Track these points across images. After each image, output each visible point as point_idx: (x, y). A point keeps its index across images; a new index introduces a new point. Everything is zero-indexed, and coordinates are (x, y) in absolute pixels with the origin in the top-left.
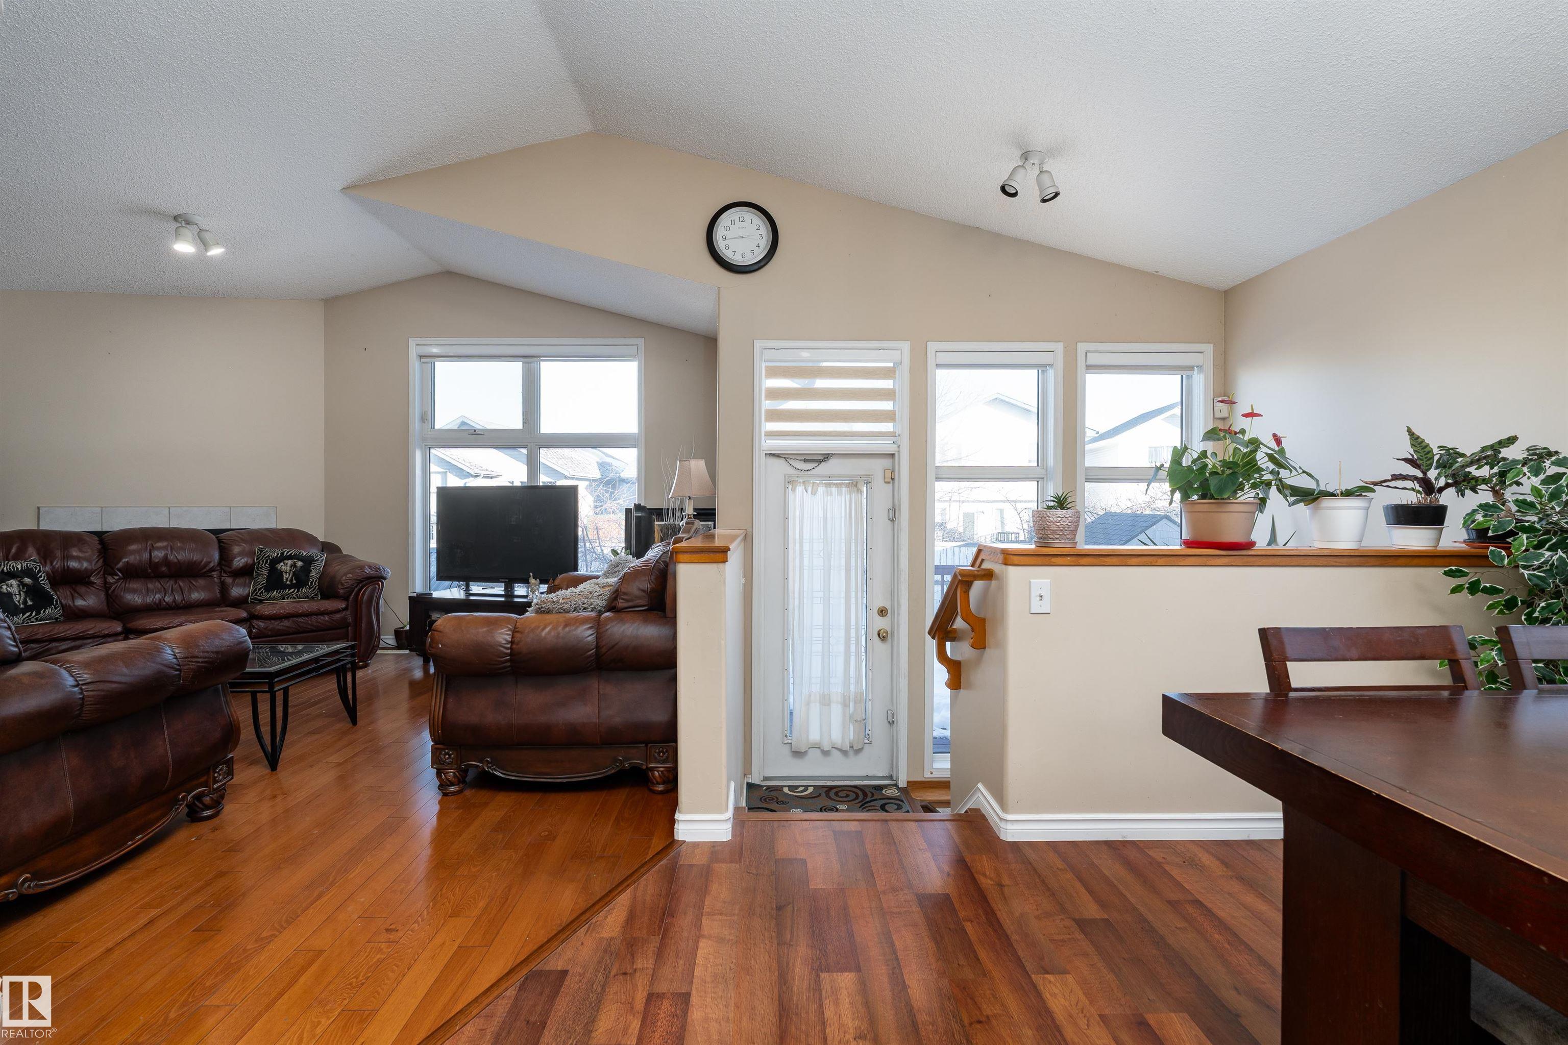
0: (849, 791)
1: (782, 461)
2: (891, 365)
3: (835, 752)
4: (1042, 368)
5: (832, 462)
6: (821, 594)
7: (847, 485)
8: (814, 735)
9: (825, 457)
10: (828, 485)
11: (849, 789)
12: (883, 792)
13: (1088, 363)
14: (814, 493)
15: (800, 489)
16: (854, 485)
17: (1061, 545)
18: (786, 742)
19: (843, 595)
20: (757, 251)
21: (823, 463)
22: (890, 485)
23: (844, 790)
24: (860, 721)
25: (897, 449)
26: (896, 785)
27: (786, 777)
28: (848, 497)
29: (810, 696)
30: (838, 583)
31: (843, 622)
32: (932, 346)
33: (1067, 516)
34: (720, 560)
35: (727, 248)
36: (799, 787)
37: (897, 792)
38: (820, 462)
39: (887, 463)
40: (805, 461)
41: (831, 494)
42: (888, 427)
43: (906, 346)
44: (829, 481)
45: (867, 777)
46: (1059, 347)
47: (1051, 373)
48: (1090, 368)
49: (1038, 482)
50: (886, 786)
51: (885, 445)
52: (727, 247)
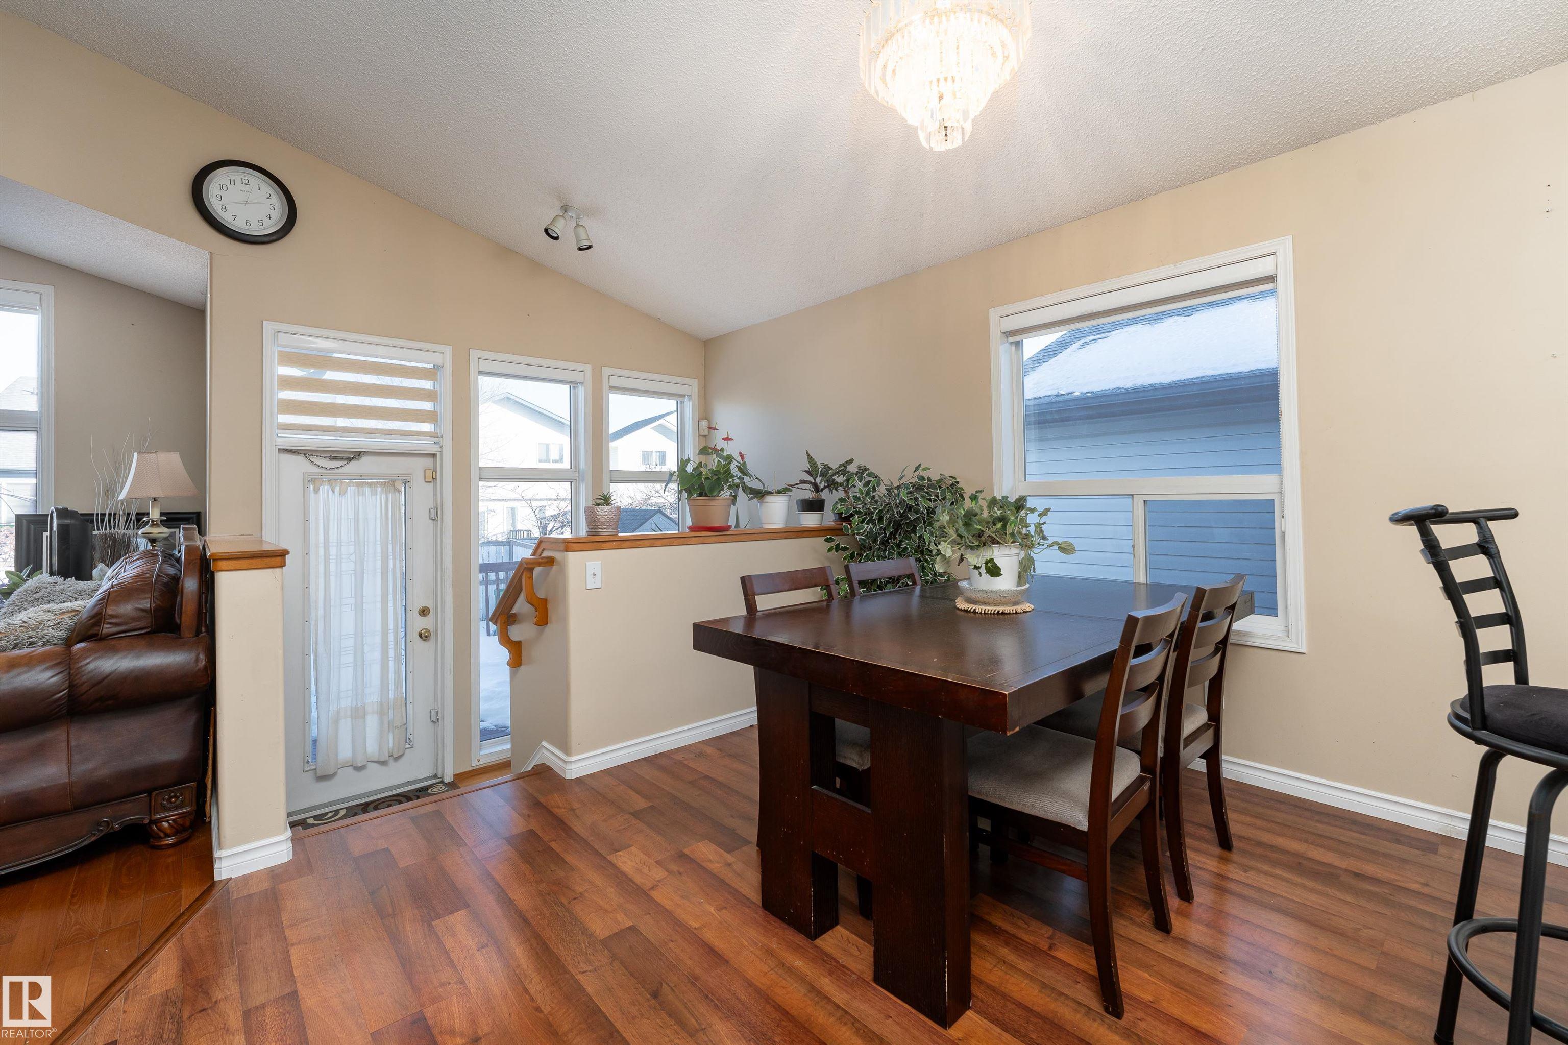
0: (391, 801)
1: (300, 459)
2: (431, 366)
3: (371, 765)
4: (574, 384)
5: (365, 459)
6: (352, 601)
7: (382, 485)
8: (345, 752)
9: (357, 455)
10: (359, 485)
11: (390, 799)
12: (429, 791)
13: (611, 385)
14: (342, 493)
15: (324, 489)
16: (390, 484)
18: (308, 769)
19: (379, 599)
20: (267, 222)
21: (353, 462)
22: (431, 485)
23: (383, 802)
24: (401, 726)
25: (439, 449)
26: (442, 782)
27: (308, 808)
28: (383, 497)
29: (338, 712)
30: (373, 588)
31: (379, 627)
32: (474, 354)
34: (279, 565)
35: (224, 210)
36: (327, 814)
37: (444, 787)
38: (350, 460)
39: (429, 462)
40: (331, 458)
41: (364, 494)
42: (427, 427)
43: (448, 351)
44: (361, 480)
45: (409, 783)
46: (588, 369)
47: (581, 390)
48: (612, 388)
49: (571, 482)
50: (431, 786)
51: (427, 445)
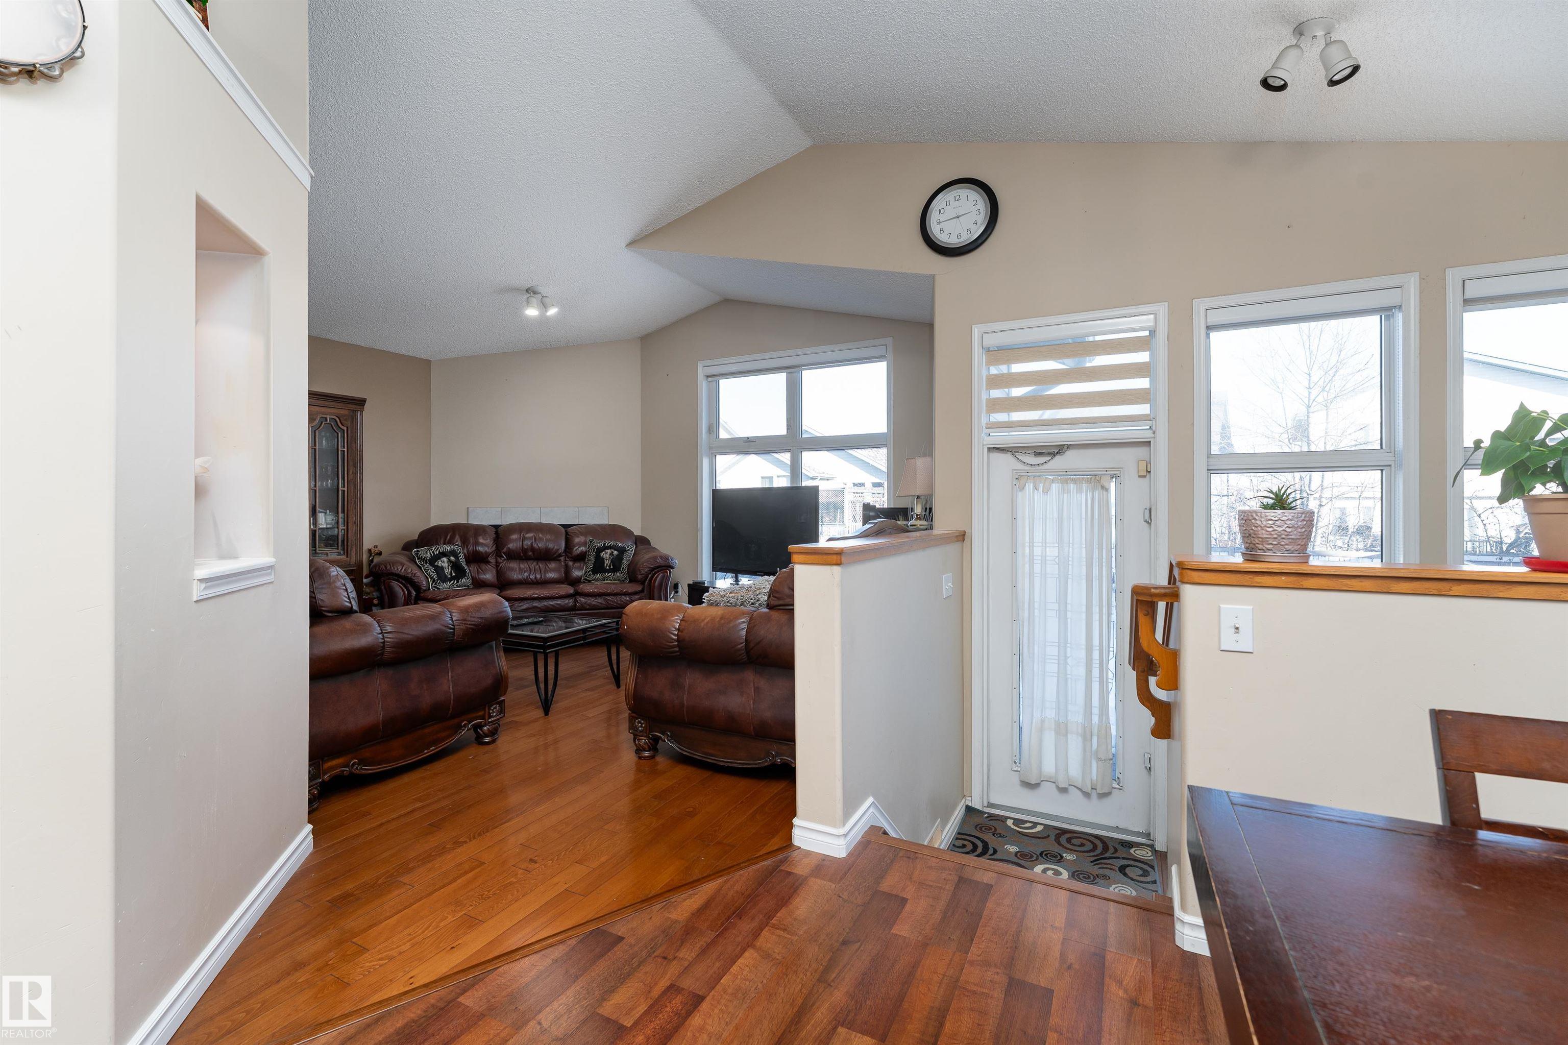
0: (1086, 839)
1: (1008, 457)
2: (1147, 333)
3: (1072, 789)
4: (1386, 312)
5: (1070, 454)
6: (1056, 606)
7: (1089, 481)
8: (1049, 767)
9: (1059, 450)
10: (1065, 482)
11: (1088, 837)
12: (1132, 851)
13: (1467, 296)
14: (1046, 491)
15: (1030, 486)
16: (1097, 480)
17: (1276, 559)
18: (1015, 769)
19: (1084, 609)
20: (973, 228)
21: (1058, 457)
22: (1146, 480)
23: (1080, 838)
24: (1105, 760)
25: (1153, 436)
26: (1152, 846)
27: (1015, 808)
28: (1090, 494)
29: (1043, 721)
30: (1077, 594)
31: (1083, 642)
32: (1200, 305)
33: (1284, 518)
34: (834, 562)
35: (942, 232)
36: (1027, 822)
37: (1150, 854)
38: (1054, 455)
39: (1141, 452)
40: (1037, 454)
41: (1069, 492)
42: (1143, 409)
43: (1162, 309)
44: (1066, 477)
45: (1117, 829)
46: (1412, 282)
47: (1399, 317)
48: (1470, 303)
50: (1138, 845)
51: (1139, 431)
52: (942, 230)
